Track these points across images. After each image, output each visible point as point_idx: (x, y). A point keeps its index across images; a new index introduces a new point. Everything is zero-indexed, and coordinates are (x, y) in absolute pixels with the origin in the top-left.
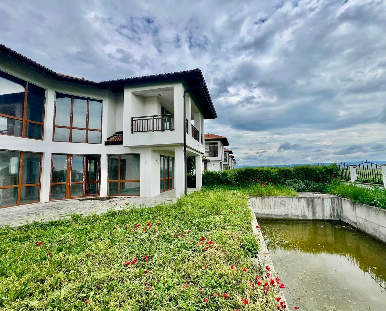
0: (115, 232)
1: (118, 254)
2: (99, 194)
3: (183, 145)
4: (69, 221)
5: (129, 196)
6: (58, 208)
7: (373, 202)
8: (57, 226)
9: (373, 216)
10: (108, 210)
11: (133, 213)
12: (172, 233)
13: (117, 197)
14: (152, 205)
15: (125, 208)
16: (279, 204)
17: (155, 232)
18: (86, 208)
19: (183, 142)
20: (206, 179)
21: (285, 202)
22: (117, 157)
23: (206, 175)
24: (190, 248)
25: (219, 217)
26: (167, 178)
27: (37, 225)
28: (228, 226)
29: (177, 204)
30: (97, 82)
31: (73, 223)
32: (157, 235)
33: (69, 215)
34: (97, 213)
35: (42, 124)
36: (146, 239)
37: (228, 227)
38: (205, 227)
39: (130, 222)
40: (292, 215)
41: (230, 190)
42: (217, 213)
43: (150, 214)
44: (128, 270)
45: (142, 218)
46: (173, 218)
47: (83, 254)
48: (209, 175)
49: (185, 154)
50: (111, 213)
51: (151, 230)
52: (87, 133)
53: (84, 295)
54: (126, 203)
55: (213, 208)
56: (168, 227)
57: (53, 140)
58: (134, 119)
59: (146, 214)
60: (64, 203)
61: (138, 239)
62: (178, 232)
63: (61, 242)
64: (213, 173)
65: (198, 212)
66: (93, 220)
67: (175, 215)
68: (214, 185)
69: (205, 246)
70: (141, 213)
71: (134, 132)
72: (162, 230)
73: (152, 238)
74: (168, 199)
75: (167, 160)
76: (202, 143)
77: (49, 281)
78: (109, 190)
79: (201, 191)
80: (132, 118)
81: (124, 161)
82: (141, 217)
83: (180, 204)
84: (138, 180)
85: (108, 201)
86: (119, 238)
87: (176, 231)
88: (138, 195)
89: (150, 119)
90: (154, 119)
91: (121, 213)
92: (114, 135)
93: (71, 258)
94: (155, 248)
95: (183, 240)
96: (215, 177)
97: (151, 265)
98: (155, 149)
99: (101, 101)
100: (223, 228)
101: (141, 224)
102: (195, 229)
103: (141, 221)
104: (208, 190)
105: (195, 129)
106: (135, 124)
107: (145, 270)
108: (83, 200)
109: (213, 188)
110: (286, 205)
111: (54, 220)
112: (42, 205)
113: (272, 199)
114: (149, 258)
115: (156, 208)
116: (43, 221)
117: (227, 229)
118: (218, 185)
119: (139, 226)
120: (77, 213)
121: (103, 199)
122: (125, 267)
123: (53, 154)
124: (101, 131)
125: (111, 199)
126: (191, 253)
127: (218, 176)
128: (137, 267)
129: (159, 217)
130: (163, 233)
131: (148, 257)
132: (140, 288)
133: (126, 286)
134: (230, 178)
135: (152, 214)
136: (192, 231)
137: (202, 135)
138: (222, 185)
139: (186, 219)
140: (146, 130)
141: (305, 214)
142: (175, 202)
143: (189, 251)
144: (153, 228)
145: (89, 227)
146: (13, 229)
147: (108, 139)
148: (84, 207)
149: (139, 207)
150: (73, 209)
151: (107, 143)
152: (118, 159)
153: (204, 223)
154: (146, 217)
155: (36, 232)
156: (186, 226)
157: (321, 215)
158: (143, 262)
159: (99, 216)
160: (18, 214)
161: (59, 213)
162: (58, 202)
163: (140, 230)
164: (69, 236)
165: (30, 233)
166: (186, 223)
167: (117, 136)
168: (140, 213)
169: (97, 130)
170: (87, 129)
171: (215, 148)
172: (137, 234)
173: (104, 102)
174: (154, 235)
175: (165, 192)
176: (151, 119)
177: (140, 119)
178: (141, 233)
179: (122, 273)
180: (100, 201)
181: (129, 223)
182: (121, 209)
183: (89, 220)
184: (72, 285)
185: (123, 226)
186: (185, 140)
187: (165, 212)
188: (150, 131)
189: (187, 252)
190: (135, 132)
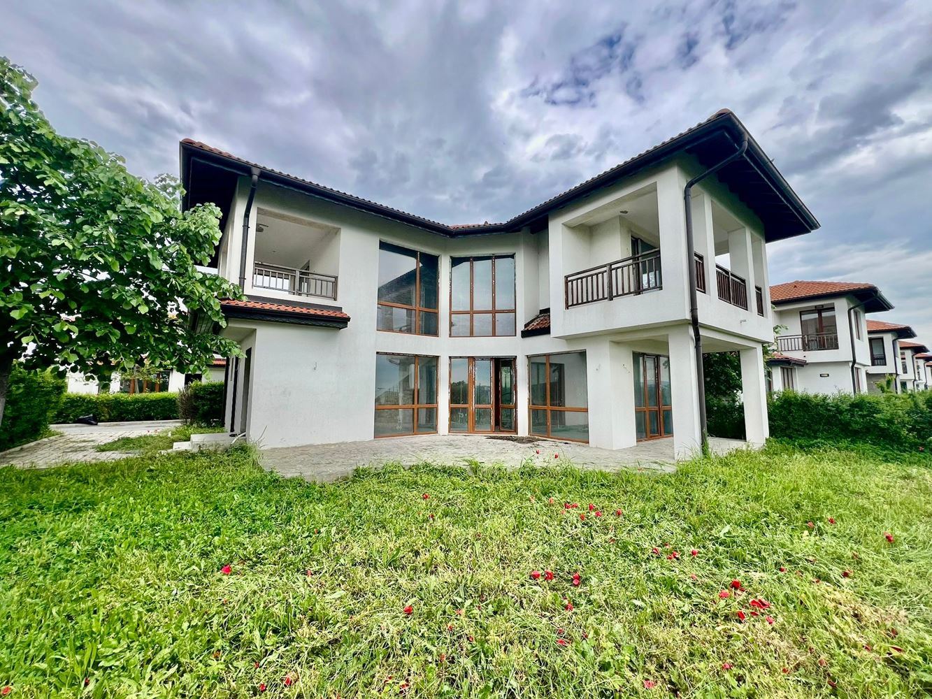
0: (527, 507)
1: (523, 550)
2: (516, 431)
3: (689, 324)
4: (465, 470)
5: (567, 440)
6: (457, 447)
8: (450, 474)
10: (523, 464)
11: (566, 476)
12: (647, 544)
13: (545, 440)
14: (611, 469)
15: (553, 464)
17: (606, 529)
18: (492, 452)
19: (688, 316)
20: (784, 418)
22: (543, 360)
23: (782, 406)
24: (689, 596)
25: (812, 539)
26: (656, 408)
27: (428, 469)
28: (846, 575)
29: (676, 474)
30: (504, 222)
31: (471, 474)
32: (609, 536)
33: (466, 461)
34: (505, 465)
35: (436, 311)
36: (582, 539)
37: (844, 581)
38: (753, 557)
39: (557, 495)
41: (887, 461)
42: (811, 524)
43: (602, 485)
44: (536, 588)
45: (585, 491)
46: (658, 508)
47: (471, 531)
48: (794, 404)
49: (697, 347)
50: (528, 469)
51: (598, 521)
52: (494, 317)
53: (460, 600)
54: (555, 454)
55: (798, 506)
56: (641, 527)
57: (450, 336)
58: (569, 279)
59: (595, 485)
60: (466, 439)
61: (567, 533)
62: (664, 544)
63: (450, 503)
64: (808, 400)
65: (737, 506)
66: (497, 475)
67: (663, 502)
68: (816, 438)
69: (736, 608)
70: (583, 481)
71: (571, 306)
72: (624, 529)
73: (597, 541)
74: (654, 459)
75: (653, 365)
76: (761, 311)
77: (424, 557)
78: (533, 426)
79: (764, 452)
80: (566, 277)
81: (560, 368)
82: (583, 488)
83: (684, 475)
84: (584, 409)
85: (529, 445)
86: (531, 521)
87: (659, 542)
88: (586, 440)
89: (603, 273)
90: (611, 270)
91: (545, 472)
92: (538, 317)
93: (456, 531)
94: (598, 565)
95: (674, 569)
96: (818, 414)
97: (580, 595)
98: (618, 337)
99: (512, 256)
100: (825, 578)
101: (579, 504)
102: (717, 551)
103: (581, 498)
104: (791, 450)
105: (732, 275)
106: (572, 289)
107: (566, 602)
108: (492, 438)
109: (812, 446)
111: (449, 464)
112: (440, 438)
114: (580, 581)
115: (618, 474)
116: (434, 464)
117: (838, 585)
118: (835, 437)
119: (573, 506)
120: (478, 460)
121: (521, 440)
122: (531, 581)
123: (450, 357)
124: (514, 311)
125: (535, 443)
126: (686, 609)
127: (830, 411)
128: (553, 589)
129: (623, 498)
130: (624, 536)
131: (579, 578)
132: (547, 633)
133: (520, 615)
134: (890, 422)
135: (609, 487)
136: (704, 553)
137: (758, 289)
138: (853, 442)
139: (694, 519)
140: (595, 298)
142: (670, 469)
143: (684, 602)
144: (603, 518)
145: (490, 487)
146: (404, 468)
147: (526, 326)
148: (490, 450)
149: (580, 467)
150: (474, 451)
151: (525, 334)
152: (545, 364)
153: (748, 543)
154: (592, 491)
155: (425, 478)
156: (691, 538)
158: (568, 585)
159: (508, 470)
160: (413, 447)
161: (456, 455)
162: (459, 437)
163: (573, 515)
164: (461, 496)
165: (419, 479)
166: (692, 529)
167: (542, 318)
168: (582, 479)
169: (509, 311)
170: (494, 312)
171: (824, 324)
172: (566, 522)
173: (517, 256)
174: (603, 536)
175: (651, 442)
176: (605, 271)
177: (581, 275)
178: (575, 522)
179: (522, 589)
180: (515, 443)
181: (556, 497)
182: (545, 464)
183: (493, 475)
184: (448, 576)
185: (544, 498)
186: (693, 309)
187: (638, 488)
188: (604, 298)
189: (678, 603)
190: (573, 305)
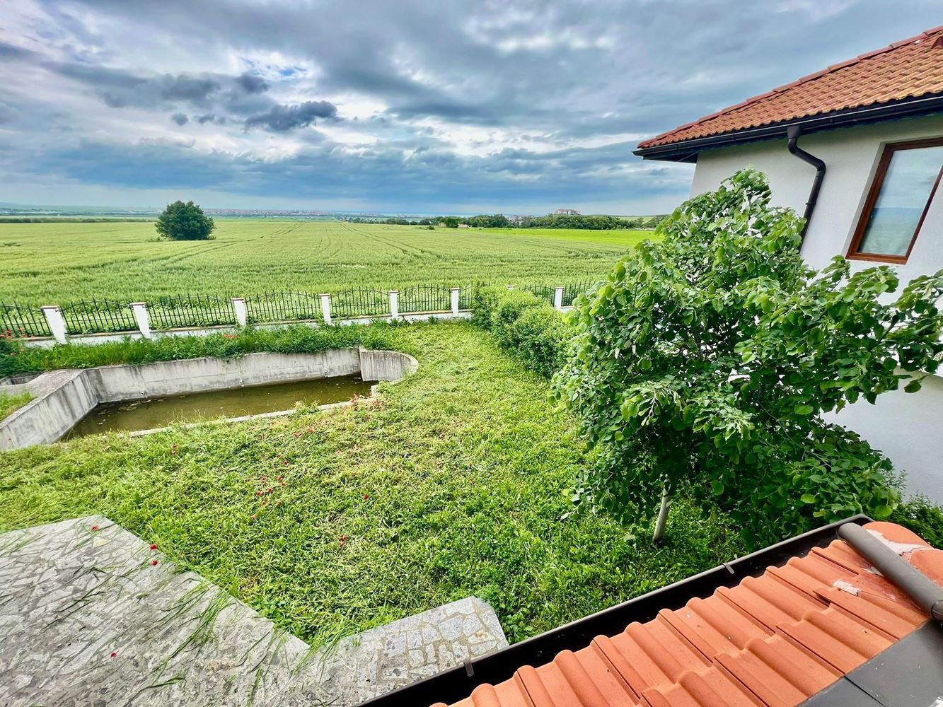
7: (174, 356)
9: (178, 371)
16: (25, 430)
21: (31, 420)
40: (50, 436)
110: (36, 425)
113: (9, 428)
141: (64, 423)
157: (80, 410)
